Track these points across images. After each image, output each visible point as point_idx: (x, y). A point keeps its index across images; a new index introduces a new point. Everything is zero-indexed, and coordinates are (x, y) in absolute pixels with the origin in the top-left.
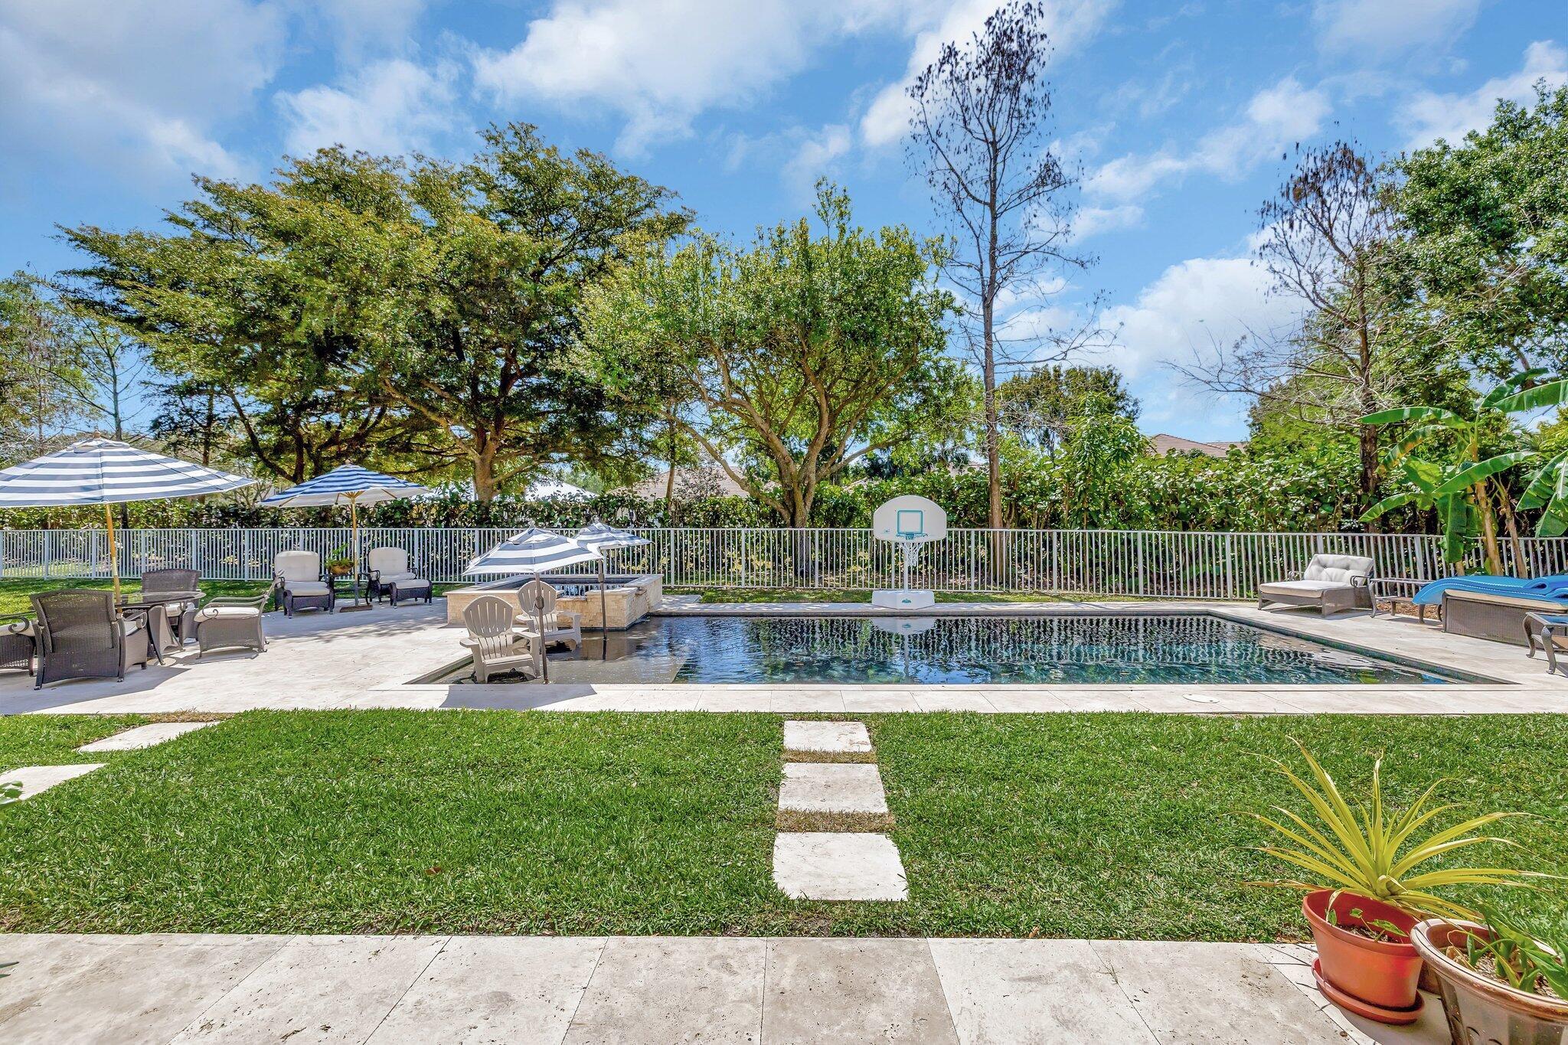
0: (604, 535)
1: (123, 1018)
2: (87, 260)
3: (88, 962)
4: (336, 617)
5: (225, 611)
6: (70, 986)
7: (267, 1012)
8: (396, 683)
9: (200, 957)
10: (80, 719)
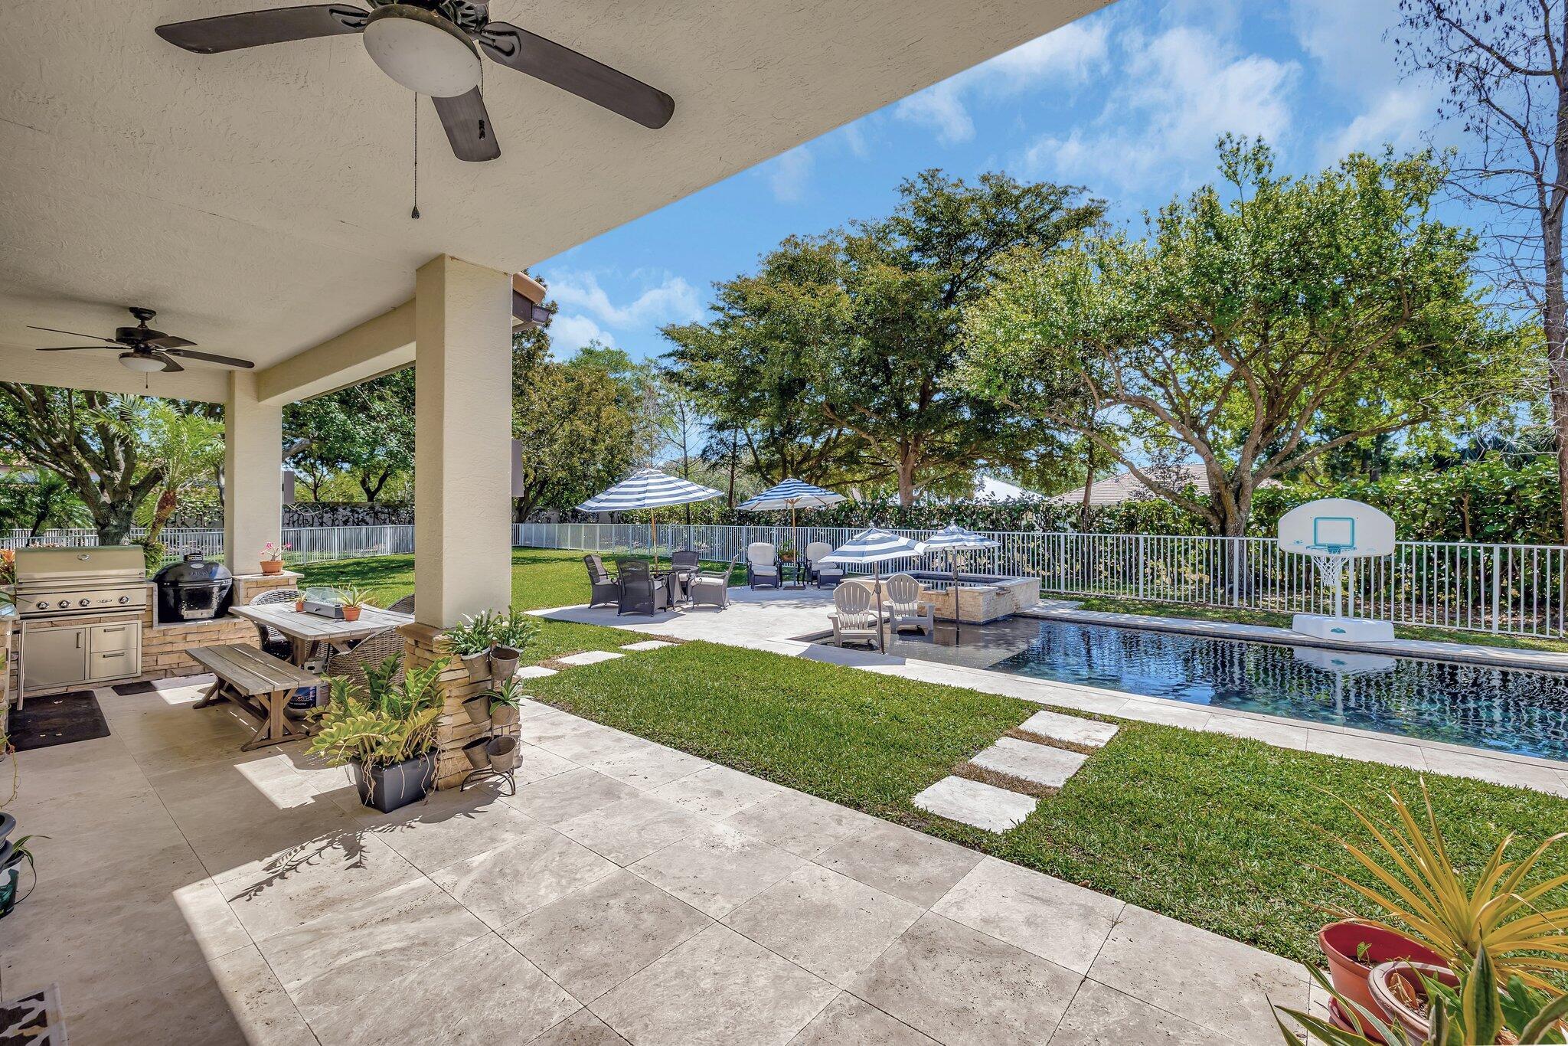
0: (955, 537)
1: (586, 751)
2: (671, 346)
3: (585, 730)
4: (781, 592)
5: (706, 580)
6: (576, 735)
7: (630, 765)
8: (781, 638)
9: (619, 740)
10: (626, 632)
